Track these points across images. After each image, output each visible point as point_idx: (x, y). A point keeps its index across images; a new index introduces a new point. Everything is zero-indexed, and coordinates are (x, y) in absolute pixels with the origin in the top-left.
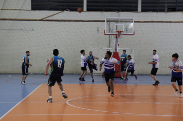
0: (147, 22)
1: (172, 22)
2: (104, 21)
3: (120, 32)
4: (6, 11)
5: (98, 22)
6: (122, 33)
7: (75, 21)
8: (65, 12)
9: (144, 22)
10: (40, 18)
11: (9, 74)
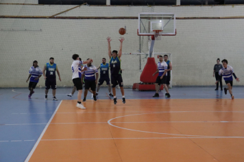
0: (188, 18)
1: (219, 18)
2: (137, 18)
3: (157, 32)
4: (6, 5)
5: (125, 20)
6: (160, 33)
7: (96, 18)
8: (83, 7)
9: (185, 18)
10: (50, 15)
11: (11, 88)
